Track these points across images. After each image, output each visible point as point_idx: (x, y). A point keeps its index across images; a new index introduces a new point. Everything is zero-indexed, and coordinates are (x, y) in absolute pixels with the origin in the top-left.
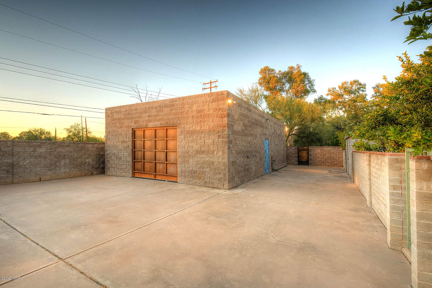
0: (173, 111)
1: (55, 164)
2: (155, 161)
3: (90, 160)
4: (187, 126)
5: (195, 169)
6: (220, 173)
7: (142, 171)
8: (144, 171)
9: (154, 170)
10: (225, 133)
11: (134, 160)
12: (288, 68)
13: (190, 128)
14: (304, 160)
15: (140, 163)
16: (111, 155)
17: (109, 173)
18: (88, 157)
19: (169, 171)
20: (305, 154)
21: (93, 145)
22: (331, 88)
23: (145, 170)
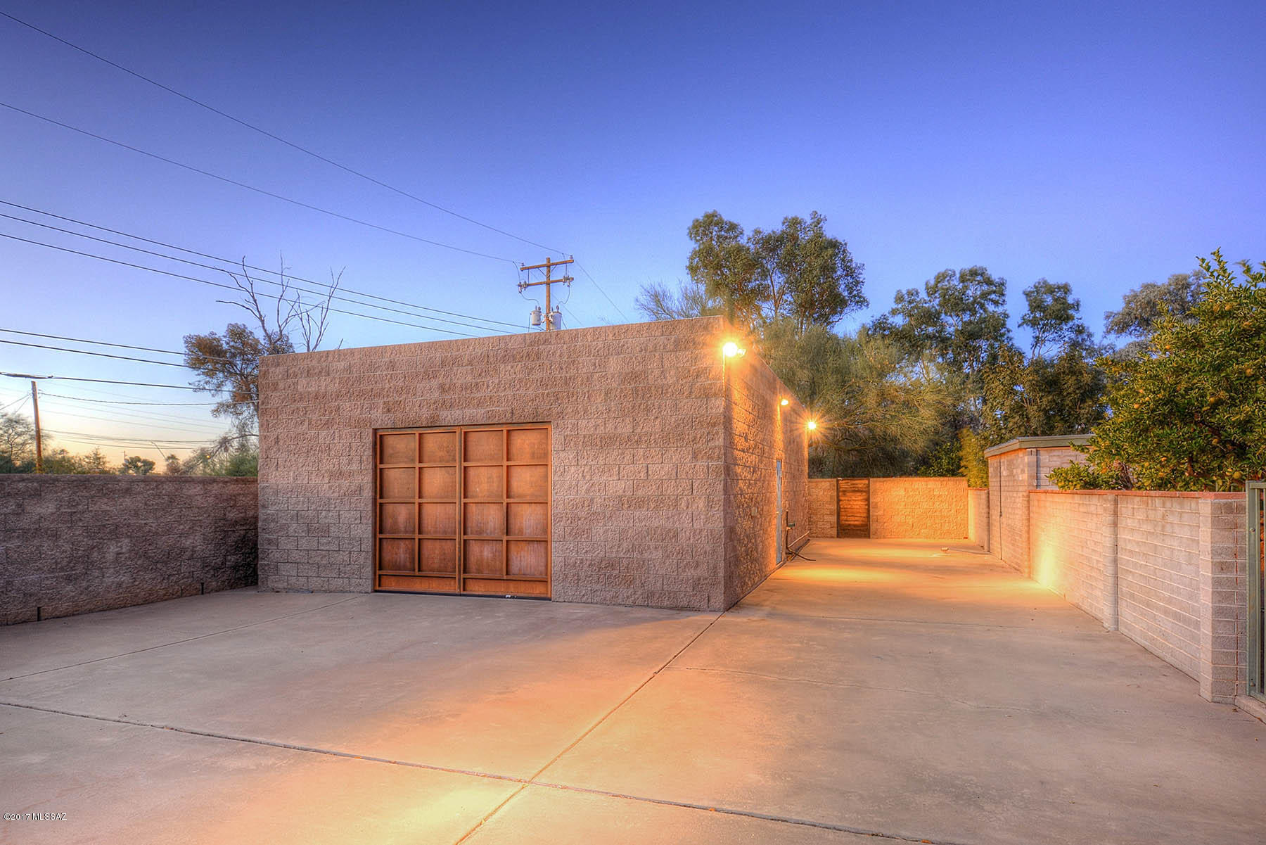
0: (536, 375)
1: (86, 559)
2: (465, 534)
3: (195, 541)
4: (585, 422)
5: (614, 555)
6: (697, 565)
7: (414, 570)
8: (419, 570)
9: (460, 565)
10: (717, 443)
11: (380, 533)
12: (784, 223)
13: (596, 427)
14: (856, 521)
15: (402, 544)
16: (284, 522)
17: (273, 581)
18: (190, 528)
19: (516, 566)
20: (860, 503)
21: (206, 487)
22: (904, 292)
23: (424, 567)
